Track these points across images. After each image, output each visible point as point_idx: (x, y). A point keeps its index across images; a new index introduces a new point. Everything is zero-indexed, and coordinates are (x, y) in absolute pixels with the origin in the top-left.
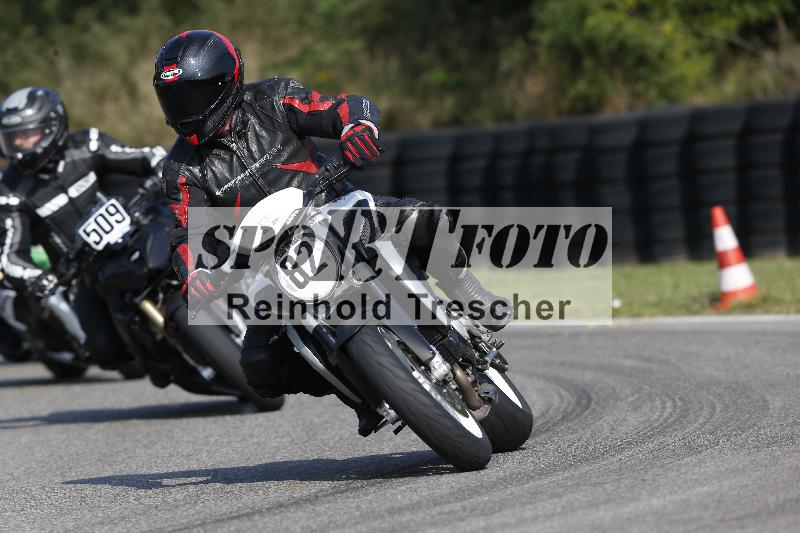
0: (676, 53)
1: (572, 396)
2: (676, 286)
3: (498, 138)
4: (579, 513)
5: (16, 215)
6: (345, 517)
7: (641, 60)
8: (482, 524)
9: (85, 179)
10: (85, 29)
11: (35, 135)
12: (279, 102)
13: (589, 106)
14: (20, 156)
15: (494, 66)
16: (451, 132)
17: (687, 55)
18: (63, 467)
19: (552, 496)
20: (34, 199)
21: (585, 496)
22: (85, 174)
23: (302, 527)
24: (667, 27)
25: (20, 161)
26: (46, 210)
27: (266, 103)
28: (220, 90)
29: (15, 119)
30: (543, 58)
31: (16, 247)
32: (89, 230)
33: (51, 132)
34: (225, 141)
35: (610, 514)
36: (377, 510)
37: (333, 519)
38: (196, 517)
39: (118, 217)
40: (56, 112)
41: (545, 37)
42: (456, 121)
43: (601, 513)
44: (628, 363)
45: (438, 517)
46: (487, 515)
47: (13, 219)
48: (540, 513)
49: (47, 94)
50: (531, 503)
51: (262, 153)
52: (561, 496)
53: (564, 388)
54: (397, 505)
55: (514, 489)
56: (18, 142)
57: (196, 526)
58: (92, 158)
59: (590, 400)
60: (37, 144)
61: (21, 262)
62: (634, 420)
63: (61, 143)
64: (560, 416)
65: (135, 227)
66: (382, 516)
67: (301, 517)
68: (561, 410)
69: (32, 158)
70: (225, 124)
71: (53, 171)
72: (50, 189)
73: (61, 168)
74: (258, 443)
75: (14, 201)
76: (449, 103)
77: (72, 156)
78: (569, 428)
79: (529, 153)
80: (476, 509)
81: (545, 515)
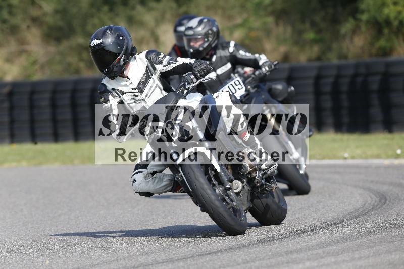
1: (377, 197)
3: (340, 67)
4: (382, 256)
6: (264, 255)
8: (333, 260)
9: (226, 66)
10: (133, 8)
11: (200, 41)
13: (385, 52)
14: (191, 51)
15: (338, 32)
16: (317, 64)
19: (368, 247)
21: (385, 248)
22: (225, 64)
23: (242, 259)
25: (192, 53)
29: (191, 32)
30: (363, 28)
33: (208, 40)
35: (398, 257)
36: (280, 252)
37: (258, 256)
38: (189, 253)
39: (240, 87)
40: (212, 31)
41: (364, 17)
42: (319, 58)
43: (393, 256)
45: (311, 256)
46: (335, 256)
48: (362, 256)
49: (209, 21)
50: (357, 251)
52: (373, 247)
53: (373, 194)
54: (290, 250)
55: (348, 243)
56: (192, 44)
57: (189, 258)
58: (230, 56)
59: (386, 200)
60: (200, 46)
63: (213, 46)
64: (371, 207)
65: (247, 93)
66: (283, 255)
67: (242, 254)
68: (372, 204)
69: (197, 52)
73: (214, 59)
76: (316, 50)
77: (220, 53)
78: (376, 214)
79: (356, 75)
80: (330, 253)
81: (365, 256)
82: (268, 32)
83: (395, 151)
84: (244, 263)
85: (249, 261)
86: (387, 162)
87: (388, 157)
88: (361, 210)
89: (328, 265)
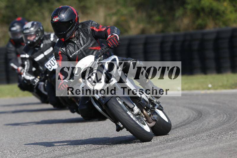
0: (228, 12)
1: (197, 113)
2: (228, 81)
3: (175, 37)
4: (198, 148)
5: (28, 60)
7: (218, 14)
8: (169, 151)
11: (33, 36)
12: (89, 28)
13: (202, 27)
14: (29, 42)
16: (161, 35)
17: (231, 12)
18: (45, 133)
20: (34, 56)
21: (200, 143)
22: (49, 48)
23: (116, 152)
24: (225, 4)
25: (29, 44)
26: (38, 59)
27: (85, 28)
28: (71, 24)
29: (28, 31)
30: (189, 13)
31: (28, 70)
32: (48, 65)
33: (39, 35)
34: (73, 40)
35: (207, 148)
40: (40, 29)
41: (189, 7)
42: (162, 31)
43: (205, 148)
44: (213, 104)
46: (171, 148)
47: (27, 62)
48: (187, 148)
49: (37, 23)
50: (184, 145)
51: (84, 44)
53: (194, 111)
56: (28, 38)
57: (85, 151)
58: (51, 43)
59: (202, 114)
60: (35, 39)
61: (29, 75)
62: (215, 121)
63: (41, 38)
64: (193, 119)
66: (140, 149)
68: (193, 117)
69: (33, 43)
70: (73, 35)
71: (39, 47)
72: (38, 53)
73: (42, 46)
74: (103, 127)
75: (27, 56)
76: (160, 26)
77: (45, 42)
78: (196, 123)
79: (184, 41)
80: (168, 147)
81: (188, 149)
82: (132, 17)
83: (208, 85)
84: (117, 154)
85: (120, 153)
86: (203, 92)
87: (204, 89)
88: (187, 121)
89: (166, 154)
